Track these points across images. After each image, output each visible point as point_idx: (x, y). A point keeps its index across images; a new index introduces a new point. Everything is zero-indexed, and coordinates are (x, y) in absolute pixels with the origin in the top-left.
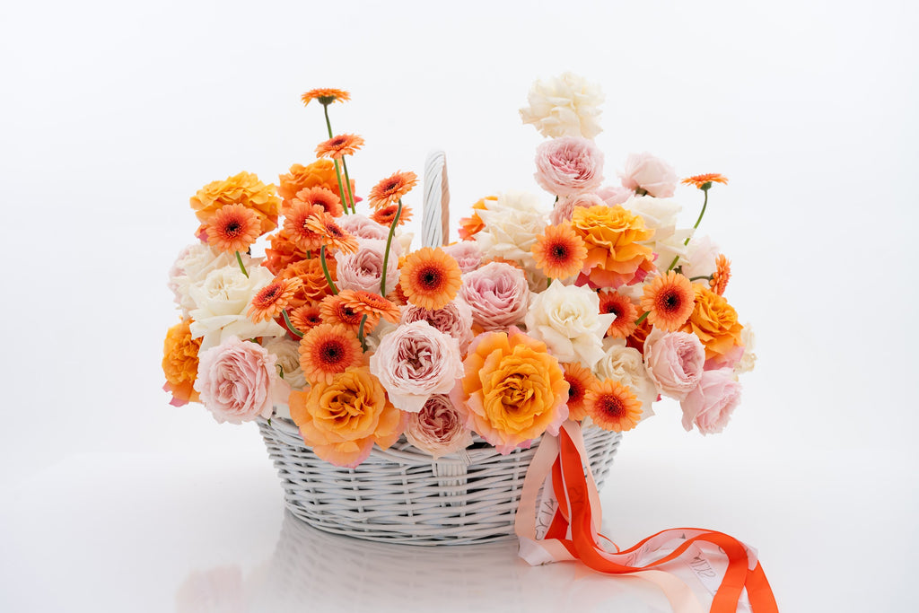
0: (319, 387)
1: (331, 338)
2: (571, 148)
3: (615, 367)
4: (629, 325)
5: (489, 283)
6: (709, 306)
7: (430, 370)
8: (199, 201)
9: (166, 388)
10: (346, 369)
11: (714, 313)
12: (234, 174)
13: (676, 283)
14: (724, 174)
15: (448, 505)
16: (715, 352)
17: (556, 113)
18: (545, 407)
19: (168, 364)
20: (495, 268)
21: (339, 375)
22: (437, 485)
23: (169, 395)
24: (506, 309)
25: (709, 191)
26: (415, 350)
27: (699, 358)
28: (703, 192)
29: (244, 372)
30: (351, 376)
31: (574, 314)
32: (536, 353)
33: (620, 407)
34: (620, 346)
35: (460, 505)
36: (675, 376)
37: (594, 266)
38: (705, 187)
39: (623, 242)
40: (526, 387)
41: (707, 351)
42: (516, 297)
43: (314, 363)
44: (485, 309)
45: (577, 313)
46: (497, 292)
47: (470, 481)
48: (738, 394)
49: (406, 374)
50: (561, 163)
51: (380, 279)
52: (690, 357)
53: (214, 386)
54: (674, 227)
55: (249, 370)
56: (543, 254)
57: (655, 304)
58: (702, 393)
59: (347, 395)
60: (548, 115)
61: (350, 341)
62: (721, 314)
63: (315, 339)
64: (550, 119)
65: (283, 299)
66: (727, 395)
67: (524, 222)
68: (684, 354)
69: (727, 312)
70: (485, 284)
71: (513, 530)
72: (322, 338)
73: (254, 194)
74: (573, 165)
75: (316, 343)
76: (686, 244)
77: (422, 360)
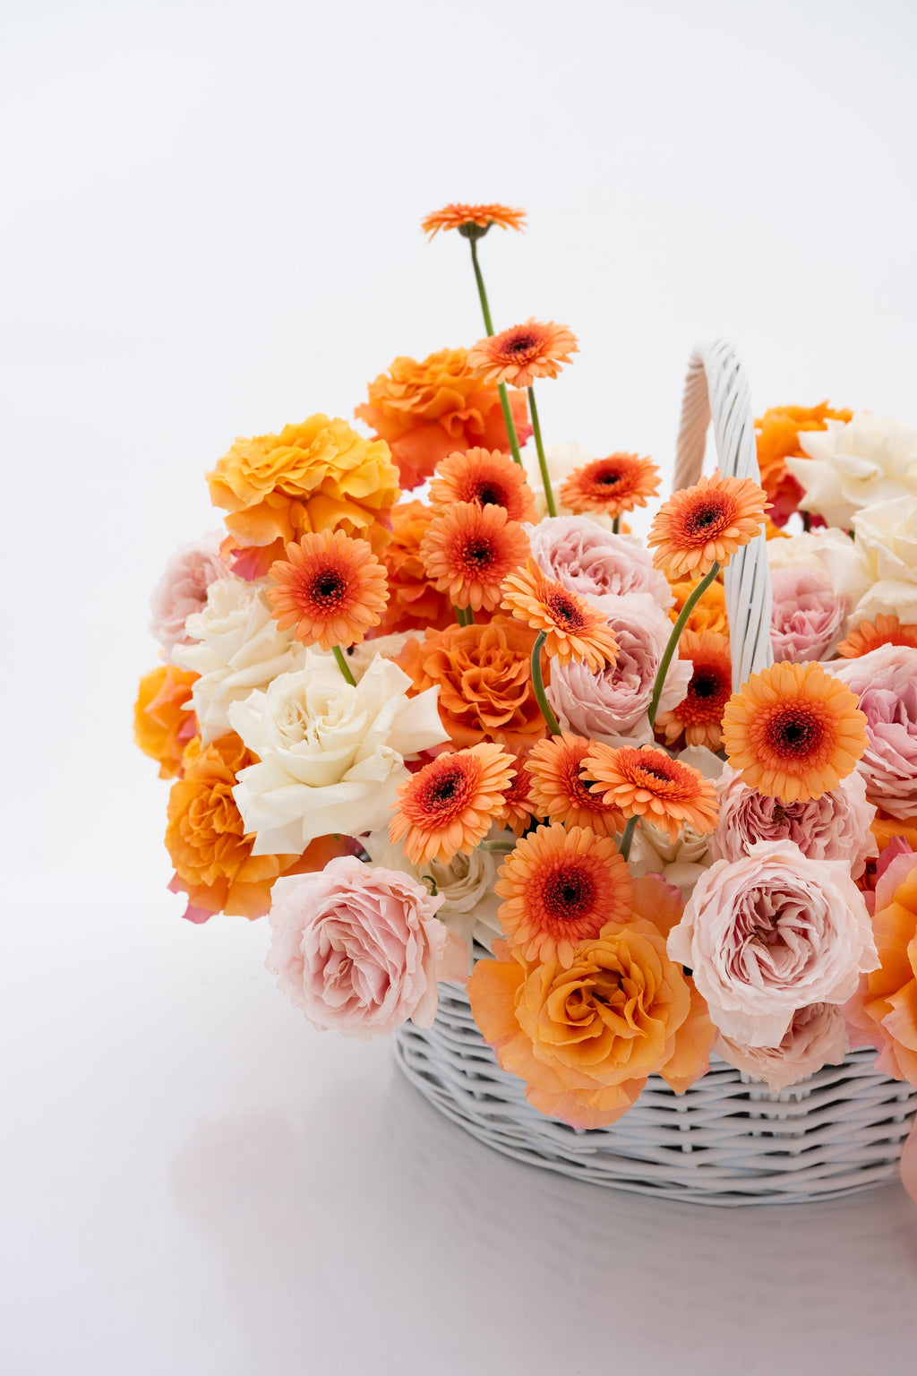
0: (543, 973)
1: (568, 862)
5: (886, 697)
7: (810, 963)
8: (228, 489)
9: (175, 885)
10: (602, 931)
12: (298, 419)
15: (767, 1135)
19: (176, 840)
20: (898, 663)
21: (587, 945)
22: (745, 1097)
23: (183, 898)
26: (772, 912)
29: (381, 942)
30: (613, 948)
35: (793, 1136)
43: (532, 920)
44: (889, 768)
47: (816, 1092)
49: (753, 969)
51: (647, 695)
53: (311, 965)
55: (388, 935)
59: (605, 984)
61: (607, 864)
63: (532, 866)
65: (476, 811)
70: (878, 699)
71: (896, 1173)
72: (547, 862)
73: (347, 474)
75: (536, 875)
77: (792, 939)
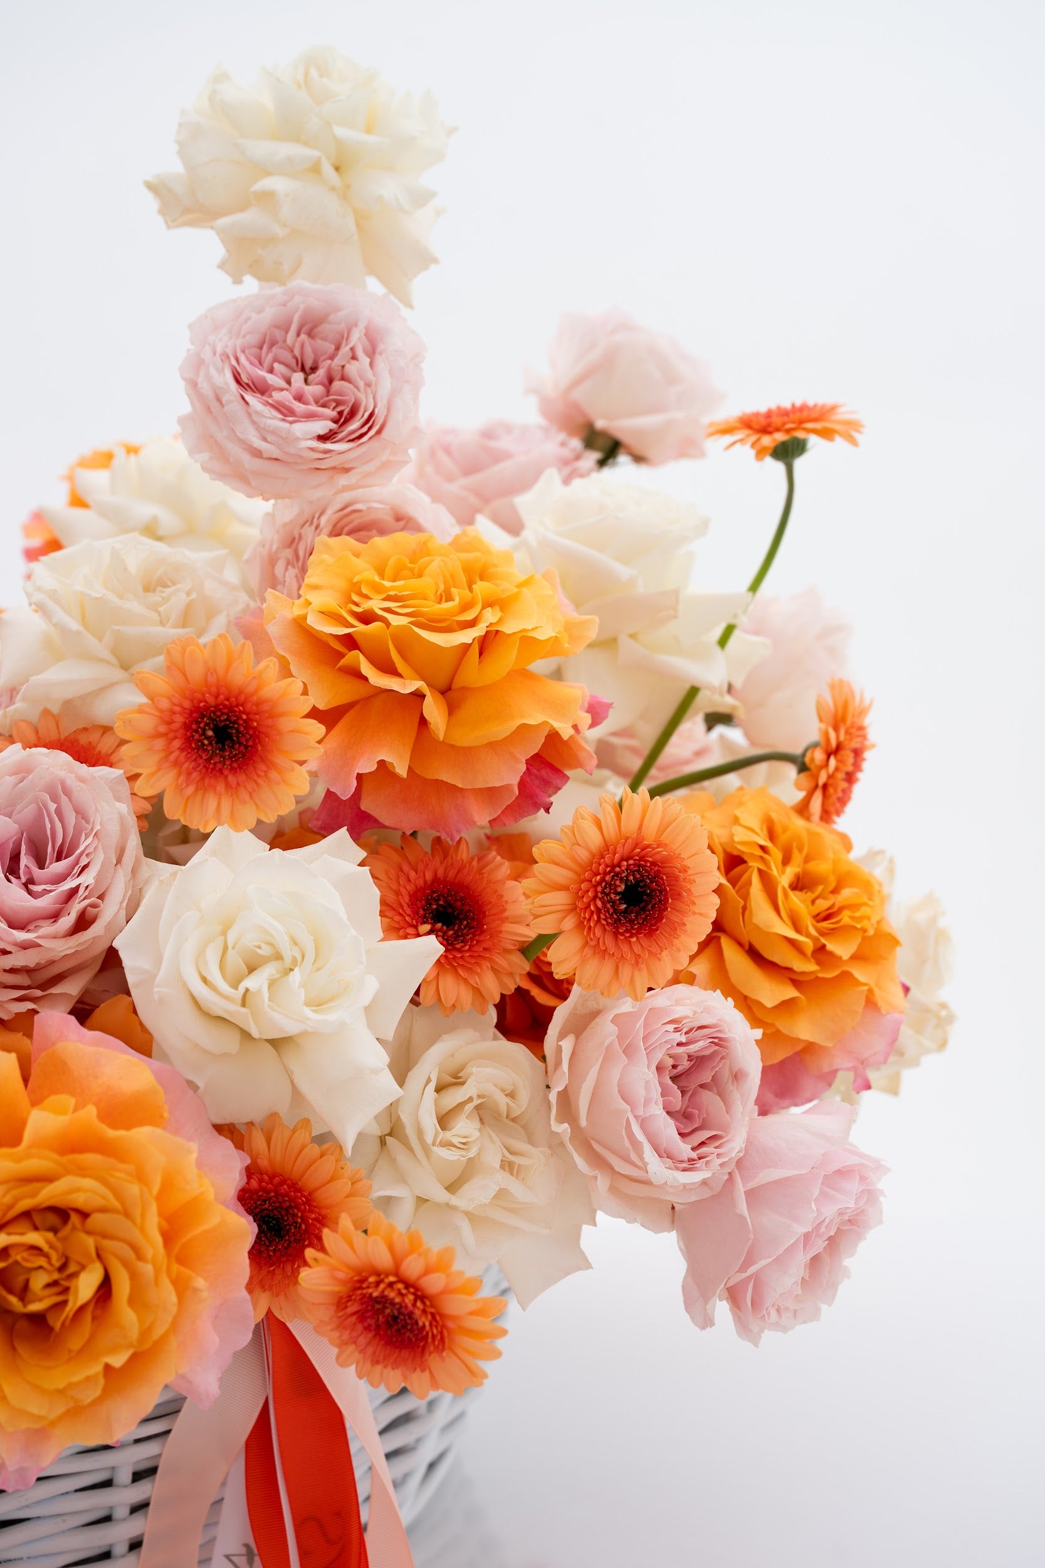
2: (311, 326)
3: (444, 1120)
4: (501, 961)
6: (784, 879)
11: (798, 901)
13: (650, 834)
14: (850, 406)
16: (798, 1040)
17: (267, 198)
18: (144, 1334)
24: (47, 929)
25: (799, 463)
27: (738, 1076)
28: (779, 467)
31: (278, 957)
32: (111, 1133)
33: (424, 1321)
34: (469, 1034)
36: (649, 1154)
37: (367, 766)
38: (788, 452)
39: (472, 674)
40: (75, 1256)
41: (771, 1040)
42: (88, 878)
45: (288, 952)
46: (25, 860)
48: (870, 1195)
50: (272, 379)
52: (706, 1077)
54: (676, 593)
56: (160, 743)
57: (573, 908)
58: (742, 1207)
60: (243, 208)
62: (823, 905)
64: (251, 217)
66: (829, 1211)
67: (154, 584)
68: (685, 1064)
69: (847, 893)
74: (314, 390)
76: (723, 642)
